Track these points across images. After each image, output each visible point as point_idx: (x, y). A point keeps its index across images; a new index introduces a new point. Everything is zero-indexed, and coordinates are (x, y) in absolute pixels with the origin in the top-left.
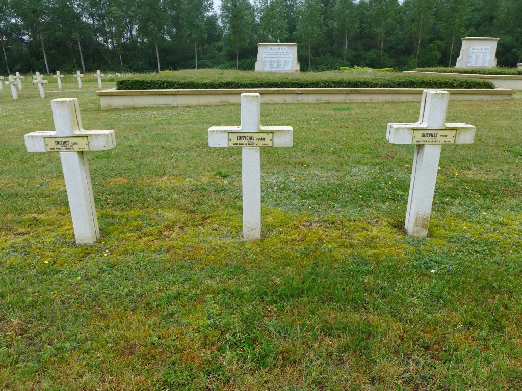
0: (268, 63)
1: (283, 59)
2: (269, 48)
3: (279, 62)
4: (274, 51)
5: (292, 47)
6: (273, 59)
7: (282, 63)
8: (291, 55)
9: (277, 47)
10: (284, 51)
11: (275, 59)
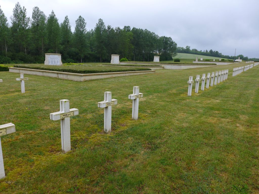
0: (51, 62)
1: (56, 60)
2: (51, 55)
3: (55, 61)
4: (53, 57)
5: (59, 56)
6: (52, 60)
7: (56, 62)
8: (59, 59)
9: (54, 55)
10: (56, 57)
11: (53, 60)
